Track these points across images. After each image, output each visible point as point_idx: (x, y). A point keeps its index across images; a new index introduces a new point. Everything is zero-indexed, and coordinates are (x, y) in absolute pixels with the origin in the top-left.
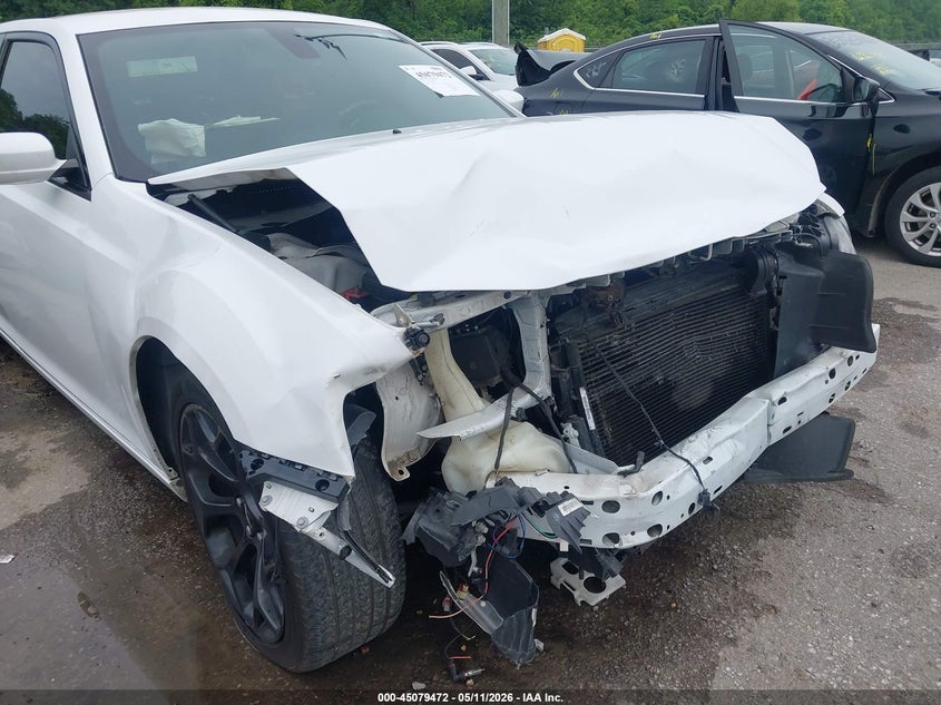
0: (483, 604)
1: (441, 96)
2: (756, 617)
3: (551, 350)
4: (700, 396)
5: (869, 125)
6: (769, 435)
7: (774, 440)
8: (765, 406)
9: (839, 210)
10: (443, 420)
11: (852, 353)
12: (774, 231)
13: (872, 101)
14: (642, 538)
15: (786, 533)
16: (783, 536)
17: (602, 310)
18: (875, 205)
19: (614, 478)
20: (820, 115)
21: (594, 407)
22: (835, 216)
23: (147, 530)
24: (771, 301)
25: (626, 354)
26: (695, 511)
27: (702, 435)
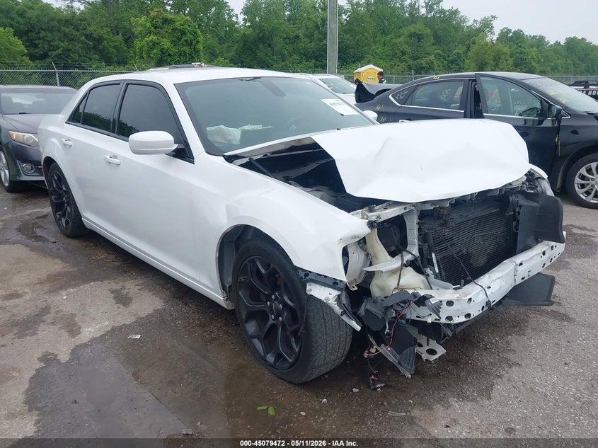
0: (389, 349)
1: (343, 115)
2: (510, 367)
3: (419, 235)
4: (482, 261)
5: (557, 130)
6: (515, 280)
7: (518, 283)
8: (513, 266)
9: (545, 176)
10: (371, 265)
11: (553, 244)
12: (515, 185)
13: (558, 117)
14: (463, 319)
15: (522, 333)
16: (520, 335)
17: (442, 218)
18: (561, 173)
19: (451, 291)
20: (529, 124)
21: (438, 262)
22: (543, 179)
23: (202, 326)
24: (515, 218)
25: (451, 239)
26: (484, 310)
27: (487, 276)
